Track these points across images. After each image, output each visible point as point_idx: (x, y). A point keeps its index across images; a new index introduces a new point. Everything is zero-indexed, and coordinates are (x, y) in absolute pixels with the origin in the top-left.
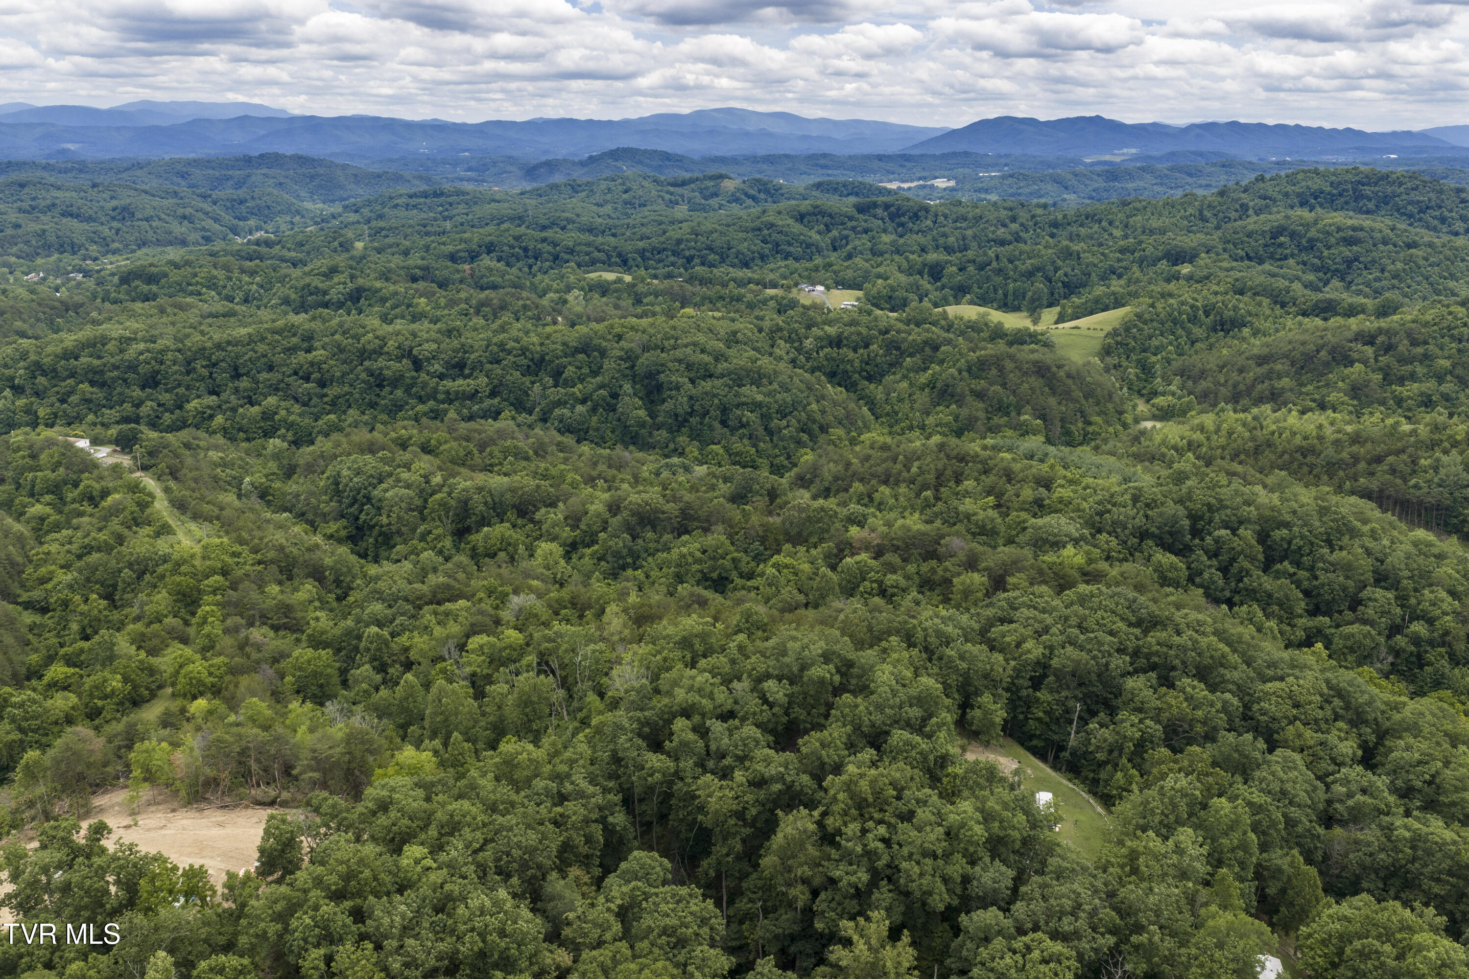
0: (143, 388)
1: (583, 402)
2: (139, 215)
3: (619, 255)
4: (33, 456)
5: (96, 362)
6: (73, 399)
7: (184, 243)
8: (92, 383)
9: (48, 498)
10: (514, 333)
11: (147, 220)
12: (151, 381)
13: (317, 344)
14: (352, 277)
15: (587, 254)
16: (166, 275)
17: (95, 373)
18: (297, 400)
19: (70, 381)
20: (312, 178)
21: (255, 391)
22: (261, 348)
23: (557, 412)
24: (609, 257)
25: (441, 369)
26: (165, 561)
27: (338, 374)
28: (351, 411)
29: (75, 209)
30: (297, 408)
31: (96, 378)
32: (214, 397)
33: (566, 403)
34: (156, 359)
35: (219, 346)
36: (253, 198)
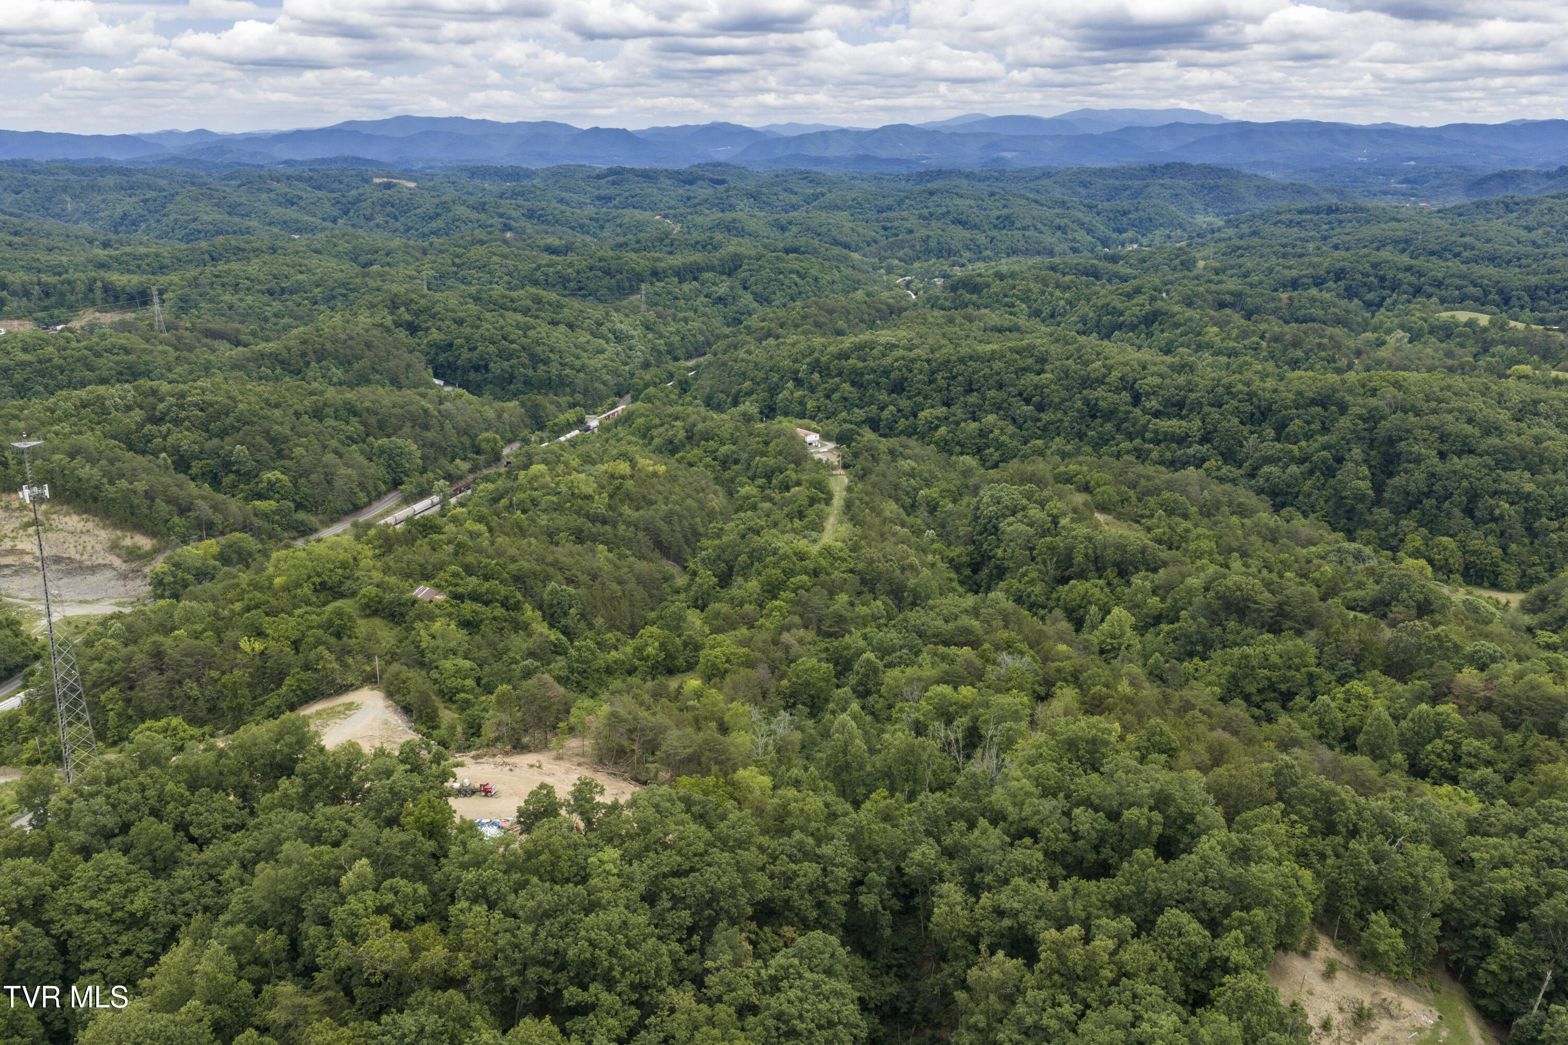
1: (1302, 461)
2: (1018, 224)
3: (1501, 292)
4: (767, 443)
5: (860, 364)
6: (836, 396)
8: (853, 384)
9: (761, 481)
10: (1248, 375)
11: (1024, 229)
12: (898, 388)
13: (1048, 367)
14: (1153, 299)
15: (1459, 288)
16: (988, 286)
18: (1014, 420)
19: (837, 380)
20: (1211, 189)
21: (980, 407)
22: (998, 365)
23: (1266, 469)
24: (1486, 293)
25: (1158, 407)
26: (775, 554)
27: (1057, 400)
28: (1057, 439)
29: (964, 217)
30: (1011, 429)
31: (857, 379)
32: (944, 409)
33: (1280, 459)
34: (906, 367)
35: (962, 360)
36: (1137, 210)
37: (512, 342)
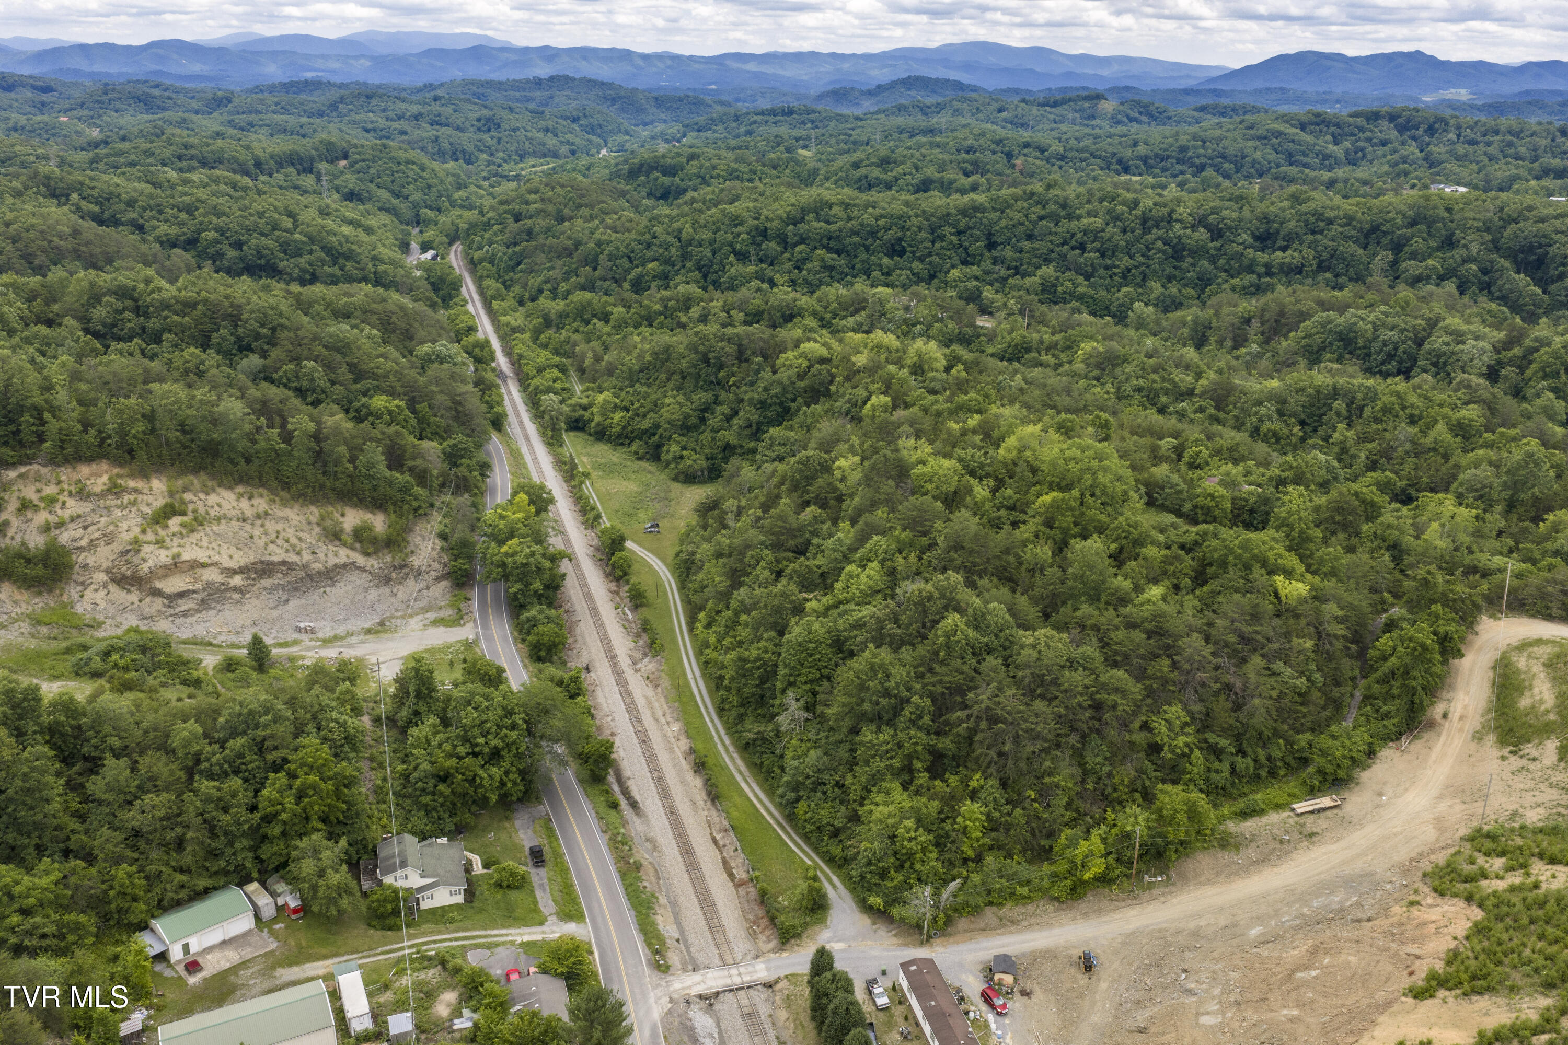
0: (891, 257)
5: (827, 227)
6: (811, 266)
7: (556, 155)
12: (897, 249)
17: (830, 239)
18: (1078, 271)
19: (803, 247)
21: (1021, 260)
31: (832, 242)
34: (897, 225)
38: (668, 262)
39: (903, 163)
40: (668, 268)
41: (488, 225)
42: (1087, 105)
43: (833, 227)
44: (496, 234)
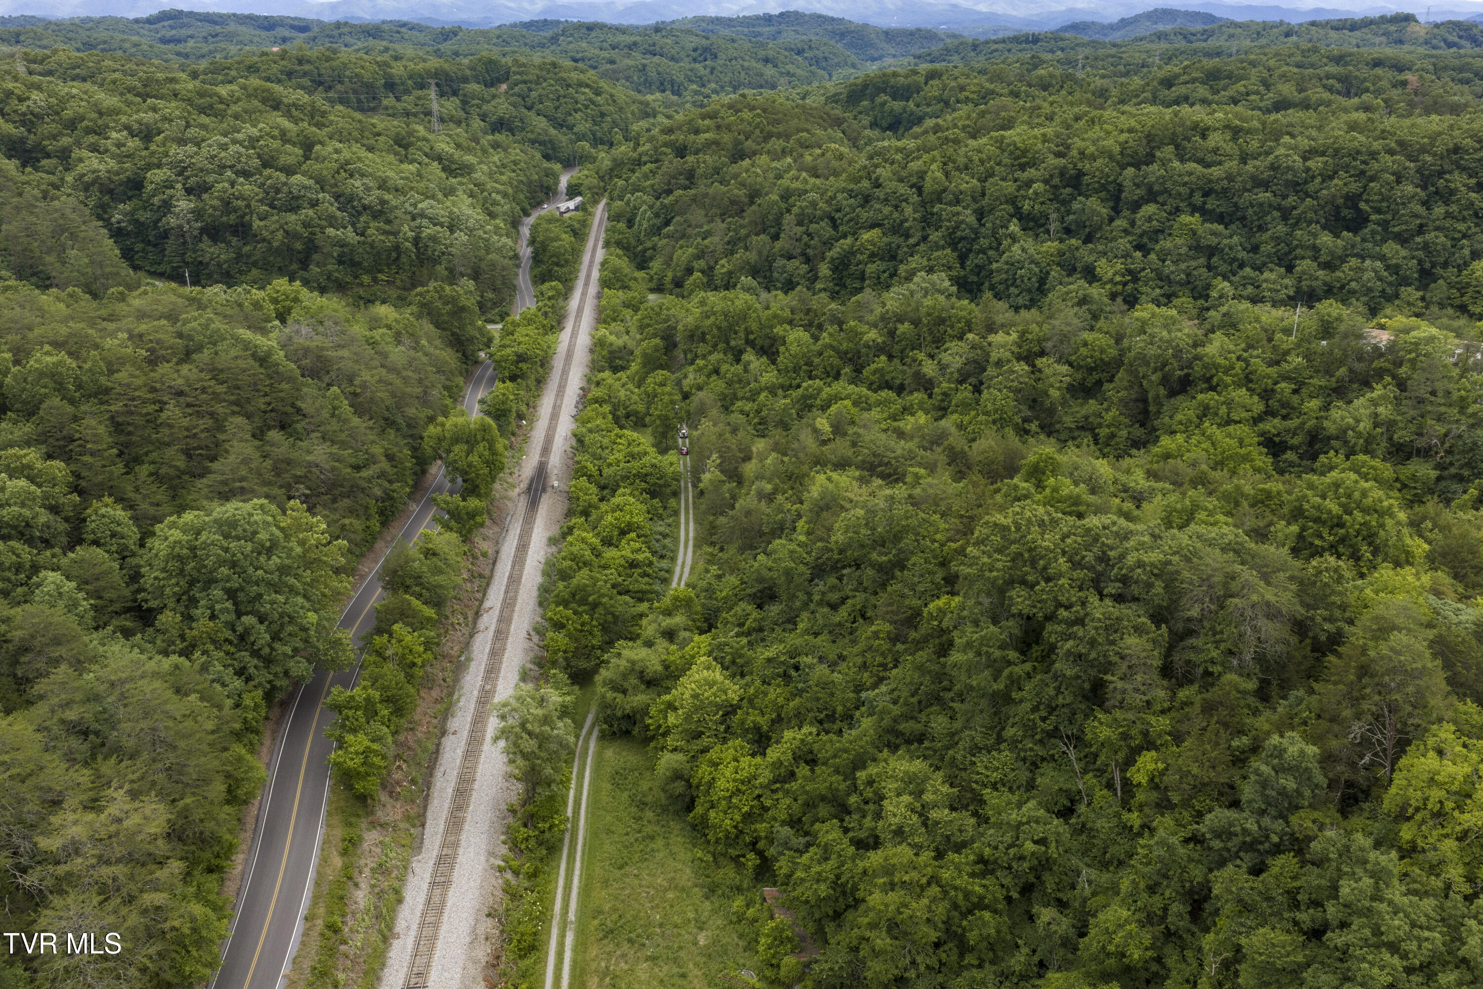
17: (1208, 193)
29: (657, 48)
31: (1212, 201)
37: (289, 171)
38: (899, 229)
39: (1241, 78)
40: (896, 240)
41: (639, 163)
42: (1393, 28)
43: (1216, 172)
44: (646, 177)
